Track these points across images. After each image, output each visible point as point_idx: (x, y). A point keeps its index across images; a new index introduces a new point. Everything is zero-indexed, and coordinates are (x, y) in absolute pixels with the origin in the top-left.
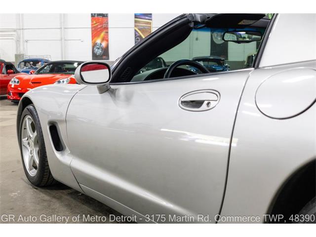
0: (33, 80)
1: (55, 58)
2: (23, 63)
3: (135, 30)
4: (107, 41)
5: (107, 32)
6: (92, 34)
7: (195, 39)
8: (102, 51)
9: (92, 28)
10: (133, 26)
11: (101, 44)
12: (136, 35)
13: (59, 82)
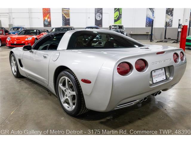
0: (17, 38)
1: (27, 26)
2: (13, 29)
3: (62, 14)
4: (50, 18)
5: (50, 15)
6: (43, 15)
7: (88, 18)
8: (48, 23)
9: (43, 13)
10: (61, 12)
11: (47, 20)
12: (63, 16)
13: (28, 39)
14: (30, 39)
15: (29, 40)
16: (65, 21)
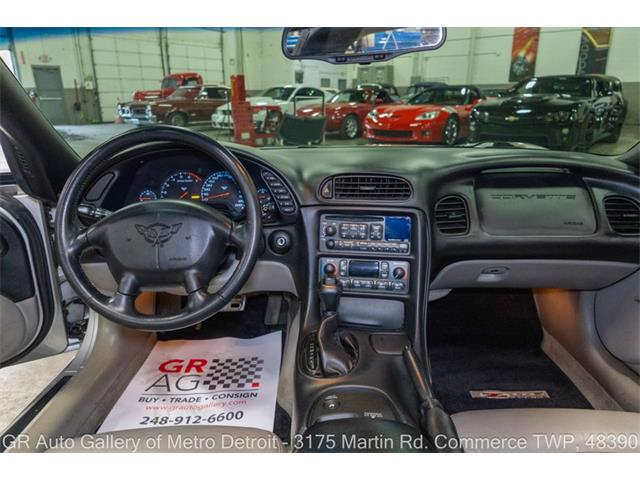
3: (583, 33)
4: (535, 52)
5: (537, 40)
6: (514, 43)
8: (525, 67)
9: (514, 35)
11: (525, 58)
12: (582, 40)
13: (425, 116)
14: (433, 117)
15: (427, 118)
16: (587, 61)
